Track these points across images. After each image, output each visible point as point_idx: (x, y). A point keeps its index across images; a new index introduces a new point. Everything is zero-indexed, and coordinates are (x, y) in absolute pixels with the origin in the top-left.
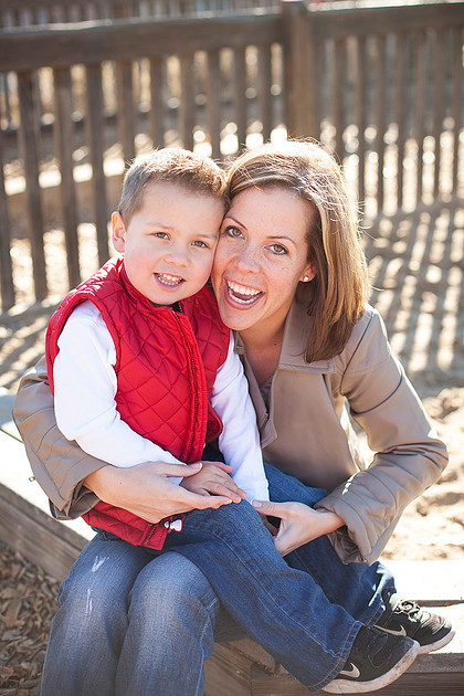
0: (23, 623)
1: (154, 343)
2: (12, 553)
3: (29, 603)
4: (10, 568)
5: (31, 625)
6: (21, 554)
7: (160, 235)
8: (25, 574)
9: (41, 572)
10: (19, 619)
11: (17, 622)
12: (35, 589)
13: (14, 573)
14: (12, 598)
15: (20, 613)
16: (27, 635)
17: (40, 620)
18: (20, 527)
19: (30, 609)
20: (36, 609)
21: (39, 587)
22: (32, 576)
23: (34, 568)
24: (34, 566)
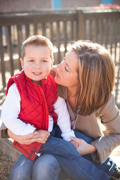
0: (5, 172)
1: (32, 95)
2: (2, 152)
3: (7, 167)
4: (2, 157)
5: (7, 173)
6: (5, 153)
7: (32, 61)
8: (6, 159)
9: (10, 158)
10: (4, 171)
11: (3, 172)
12: (8, 163)
13: (3, 158)
14: (2, 165)
15: (4, 169)
16: (6, 176)
17: (9, 171)
18: (4, 146)
19: (7, 169)
20: (8, 168)
21: (9, 162)
22: (7, 159)
23: (8, 157)
24: (8, 156)
